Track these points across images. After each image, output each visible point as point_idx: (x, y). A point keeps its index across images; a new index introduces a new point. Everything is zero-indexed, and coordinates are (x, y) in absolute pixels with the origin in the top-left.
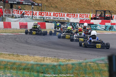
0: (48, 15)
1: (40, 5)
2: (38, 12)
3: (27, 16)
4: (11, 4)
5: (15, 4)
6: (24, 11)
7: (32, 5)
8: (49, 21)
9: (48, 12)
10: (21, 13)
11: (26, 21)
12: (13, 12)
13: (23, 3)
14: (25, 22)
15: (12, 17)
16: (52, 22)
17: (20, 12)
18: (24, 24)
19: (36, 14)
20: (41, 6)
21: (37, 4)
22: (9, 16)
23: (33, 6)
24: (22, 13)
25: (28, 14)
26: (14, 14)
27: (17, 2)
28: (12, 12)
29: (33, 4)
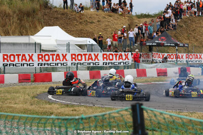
0: (197, 58)
1: (186, 45)
2: (185, 55)
3: (170, 60)
4: (150, 46)
5: (155, 46)
6: (166, 54)
7: (175, 46)
8: (195, 65)
9: (198, 54)
10: (163, 56)
11: (165, 67)
12: (153, 56)
13: (164, 43)
14: (163, 68)
15: (152, 62)
16: (198, 67)
17: (161, 56)
18: (163, 70)
19: (182, 56)
20: (188, 47)
21: (182, 45)
22: (148, 61)
23: (177, 48)
24: (165, 56)
25: (172, 57)
26: (154, 58)
27: (157, 43)
28: (151, 56)
29: (177, 45)
